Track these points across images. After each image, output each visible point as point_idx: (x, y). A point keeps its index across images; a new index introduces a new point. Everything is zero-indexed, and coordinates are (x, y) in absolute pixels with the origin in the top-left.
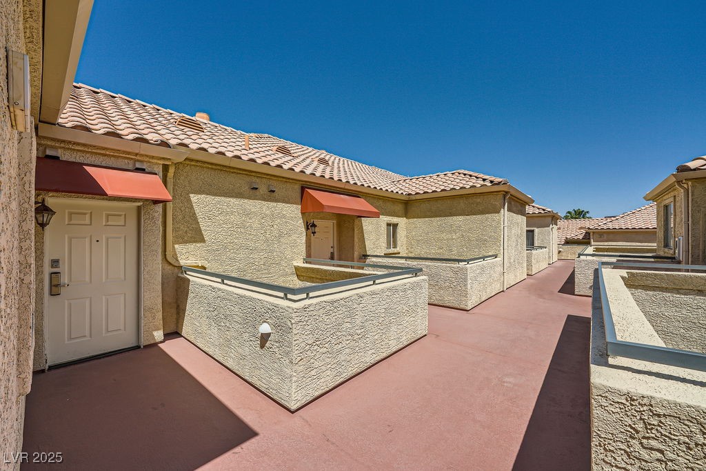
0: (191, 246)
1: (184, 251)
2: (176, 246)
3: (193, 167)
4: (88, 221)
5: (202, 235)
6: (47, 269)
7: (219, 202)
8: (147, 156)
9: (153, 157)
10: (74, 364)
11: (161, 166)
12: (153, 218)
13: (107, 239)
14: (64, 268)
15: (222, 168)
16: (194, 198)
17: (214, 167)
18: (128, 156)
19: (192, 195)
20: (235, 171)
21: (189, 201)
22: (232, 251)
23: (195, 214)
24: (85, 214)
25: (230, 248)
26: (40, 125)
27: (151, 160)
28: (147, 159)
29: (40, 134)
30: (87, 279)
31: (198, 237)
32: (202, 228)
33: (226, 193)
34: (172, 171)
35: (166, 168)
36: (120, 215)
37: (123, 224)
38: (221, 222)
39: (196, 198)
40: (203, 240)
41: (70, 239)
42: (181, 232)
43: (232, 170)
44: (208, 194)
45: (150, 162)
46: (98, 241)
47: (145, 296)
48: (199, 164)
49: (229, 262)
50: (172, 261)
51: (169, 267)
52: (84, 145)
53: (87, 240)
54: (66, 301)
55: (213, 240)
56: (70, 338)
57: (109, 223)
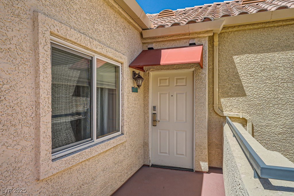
0: (234, 100)
1: (228, 105)
2: (222, 100)
3: (236, 33)
4: (167, 84)
5: (244, 90)
6: (150, 112)
7: (261, 60)
8: (196, 33)
9: (200, 33)
10: (161, 168)
11: (207, 38)
12: (201, 79)
13: (177, 94)
14: (158, 111)
15: (264, 25)
16: (237, 59)
17: (256, 27)
18: (184, 37)
19: (235, 57)
20: (281, 24)
21: (233, 62)
22: (276, 106)
23: (238, 73)
24: (166, 79)
25: (274, 102)
26: (143, 32)
27: (199, 36)
28: (196, 36)
29: (144, 37)
30: (167, 119)
31: (240, 92)
32: (244, 85)
33: (270, 49)
34: (216, 39)
35: (211, 39)
36: (183, 79)
37: (185, 85)
38: (264, 78)
39: (238, 59)
40: (244, 95)
41: (160, 94)
42: (225, 89)
43: (276, 25)
44: (249, 53)
45: (199, 37)
46: (172, 96)
47: (196, 135)
48: (241, 28)
49: (273, 118)
50: (219, 112)
51: (216, 117)
52: (163, 37)
53: (167, 95)
54: (159, 130)
55: (255, 95)
56: (160, 152)
57: (178, 84)
